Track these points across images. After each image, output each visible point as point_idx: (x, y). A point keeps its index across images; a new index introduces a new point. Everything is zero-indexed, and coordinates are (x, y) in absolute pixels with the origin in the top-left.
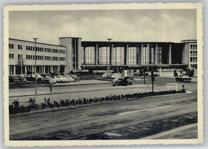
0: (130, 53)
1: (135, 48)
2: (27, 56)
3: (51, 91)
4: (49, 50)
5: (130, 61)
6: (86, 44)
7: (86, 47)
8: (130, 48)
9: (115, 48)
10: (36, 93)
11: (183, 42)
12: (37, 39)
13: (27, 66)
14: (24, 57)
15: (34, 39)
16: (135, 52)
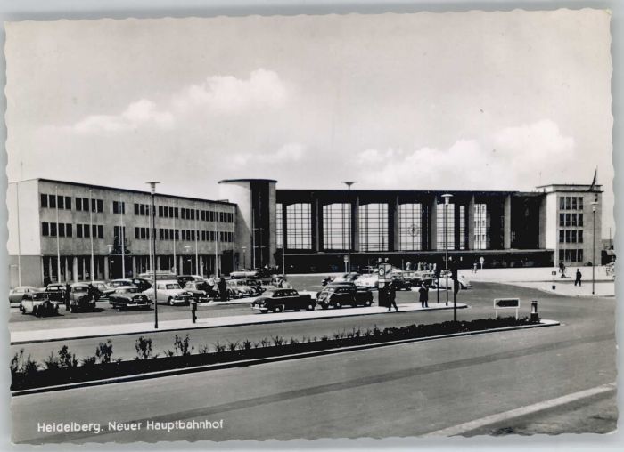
0: (403, 221)
1: (417, 206)
2: (137, 229)
3: (194, 322)
4: (188, 214)
5: (403, 240)
6: (289, 197)
7: (289, 204)
8: (403, 206)
9: (364, 207)
10: (156, 327)
11: (541, 191)
12: (156, 185)
13: (138, 257)
14: (130, 233)
15: (149, 185)
16: (418, 215)
